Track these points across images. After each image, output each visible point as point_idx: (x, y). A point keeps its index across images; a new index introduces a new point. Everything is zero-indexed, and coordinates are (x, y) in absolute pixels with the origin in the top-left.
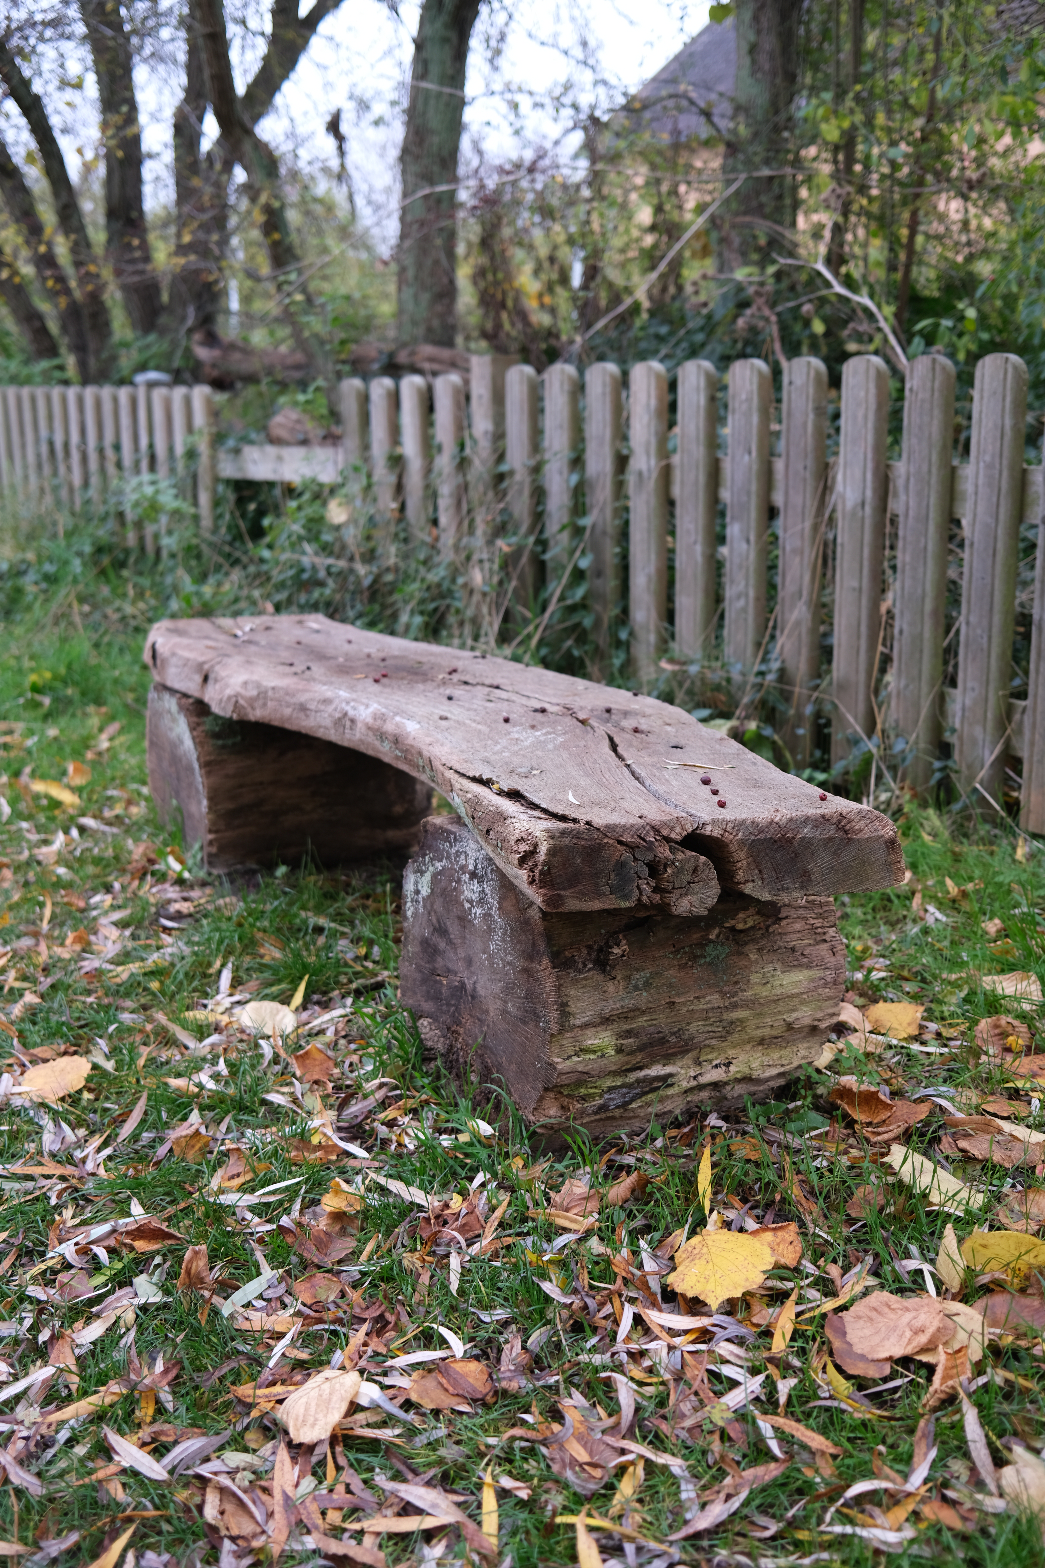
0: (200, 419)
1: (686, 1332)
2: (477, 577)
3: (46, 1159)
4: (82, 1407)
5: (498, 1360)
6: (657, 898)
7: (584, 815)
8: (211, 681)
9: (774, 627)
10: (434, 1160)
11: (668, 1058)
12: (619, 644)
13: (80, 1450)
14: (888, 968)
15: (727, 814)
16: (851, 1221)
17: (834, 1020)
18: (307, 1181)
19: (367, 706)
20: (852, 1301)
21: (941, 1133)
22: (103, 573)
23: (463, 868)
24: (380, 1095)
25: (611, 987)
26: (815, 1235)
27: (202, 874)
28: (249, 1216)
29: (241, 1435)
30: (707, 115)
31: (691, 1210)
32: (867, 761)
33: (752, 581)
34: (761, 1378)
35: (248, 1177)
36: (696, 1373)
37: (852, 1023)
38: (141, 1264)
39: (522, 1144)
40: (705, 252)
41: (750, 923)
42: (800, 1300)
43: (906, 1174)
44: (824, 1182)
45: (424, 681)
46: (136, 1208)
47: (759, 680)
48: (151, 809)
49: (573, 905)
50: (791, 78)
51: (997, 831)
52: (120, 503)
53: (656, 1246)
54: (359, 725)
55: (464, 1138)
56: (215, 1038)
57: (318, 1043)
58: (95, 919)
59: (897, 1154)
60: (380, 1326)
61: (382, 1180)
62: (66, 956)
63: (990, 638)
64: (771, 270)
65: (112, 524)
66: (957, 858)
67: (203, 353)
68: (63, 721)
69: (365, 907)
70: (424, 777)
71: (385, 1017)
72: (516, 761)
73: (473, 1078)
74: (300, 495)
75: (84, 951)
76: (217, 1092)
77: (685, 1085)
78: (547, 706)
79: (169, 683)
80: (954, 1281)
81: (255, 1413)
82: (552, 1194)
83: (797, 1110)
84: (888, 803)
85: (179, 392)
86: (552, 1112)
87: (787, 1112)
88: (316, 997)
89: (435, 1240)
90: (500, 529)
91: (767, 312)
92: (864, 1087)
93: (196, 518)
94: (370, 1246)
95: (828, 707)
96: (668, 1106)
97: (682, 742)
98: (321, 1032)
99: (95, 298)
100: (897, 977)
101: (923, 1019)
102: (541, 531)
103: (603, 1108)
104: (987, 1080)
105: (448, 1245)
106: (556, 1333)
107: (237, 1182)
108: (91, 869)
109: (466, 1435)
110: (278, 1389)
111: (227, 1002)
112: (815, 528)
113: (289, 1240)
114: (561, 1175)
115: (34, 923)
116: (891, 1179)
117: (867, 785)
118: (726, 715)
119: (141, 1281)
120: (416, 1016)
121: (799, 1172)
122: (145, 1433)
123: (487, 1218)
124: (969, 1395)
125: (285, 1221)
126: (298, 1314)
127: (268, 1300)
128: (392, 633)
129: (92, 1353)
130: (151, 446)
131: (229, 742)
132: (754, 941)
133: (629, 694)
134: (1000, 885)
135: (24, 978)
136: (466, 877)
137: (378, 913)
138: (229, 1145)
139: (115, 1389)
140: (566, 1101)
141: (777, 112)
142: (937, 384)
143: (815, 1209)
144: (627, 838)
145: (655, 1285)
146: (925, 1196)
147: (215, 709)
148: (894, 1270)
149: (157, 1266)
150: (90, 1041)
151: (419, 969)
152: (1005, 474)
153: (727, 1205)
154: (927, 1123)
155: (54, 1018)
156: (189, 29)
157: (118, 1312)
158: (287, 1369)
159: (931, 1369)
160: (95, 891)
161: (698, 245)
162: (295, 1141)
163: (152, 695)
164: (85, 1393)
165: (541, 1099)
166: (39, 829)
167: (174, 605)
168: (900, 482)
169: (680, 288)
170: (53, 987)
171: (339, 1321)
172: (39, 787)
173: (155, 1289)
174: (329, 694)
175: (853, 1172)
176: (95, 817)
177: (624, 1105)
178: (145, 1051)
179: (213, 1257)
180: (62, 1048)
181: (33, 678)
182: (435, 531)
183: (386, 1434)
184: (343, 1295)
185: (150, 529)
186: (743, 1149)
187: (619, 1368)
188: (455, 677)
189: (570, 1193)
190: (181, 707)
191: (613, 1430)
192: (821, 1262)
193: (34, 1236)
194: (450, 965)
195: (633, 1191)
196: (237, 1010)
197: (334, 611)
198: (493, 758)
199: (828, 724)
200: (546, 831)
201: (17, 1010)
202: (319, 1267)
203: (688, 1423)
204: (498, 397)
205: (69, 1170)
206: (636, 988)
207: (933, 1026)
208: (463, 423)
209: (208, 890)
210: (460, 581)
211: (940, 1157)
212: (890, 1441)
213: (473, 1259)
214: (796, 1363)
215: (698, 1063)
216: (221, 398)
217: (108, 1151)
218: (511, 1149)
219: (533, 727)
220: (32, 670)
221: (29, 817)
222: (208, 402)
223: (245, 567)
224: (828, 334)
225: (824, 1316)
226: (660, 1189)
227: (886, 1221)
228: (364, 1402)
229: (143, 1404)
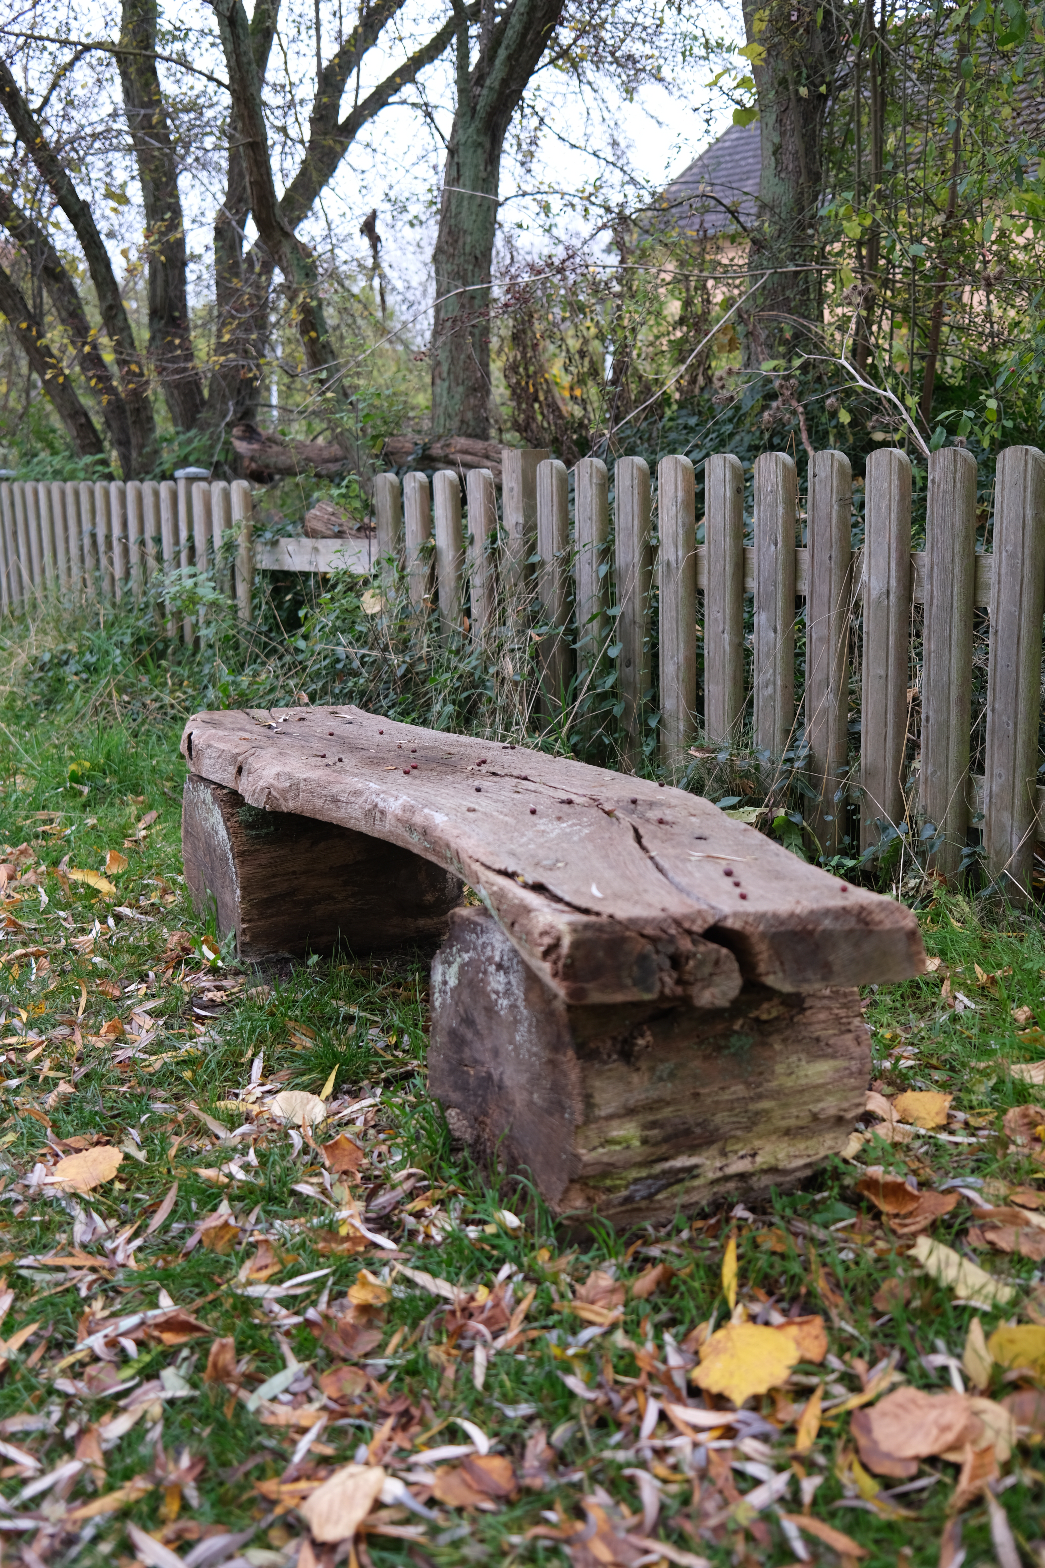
0: (238, 513)
1: (710, 1429)
2: (509, 667)
3: (77, 1250)
4: (107, 1504)
5: (522, 1456)
6: (679, 990)
7: (606, 909)
8: (244, 773)
9: (802, 714)
10: (460, 1251)
11: (693, 1149)
12: (648, 732)
13: (105, 1548)
14: (916, 1057)
15: (748, 907)
16: (877, 1315)
17: (861, 1110)
18: (334, 1273)
19: (397, 798)
20: (879, 1397)
21: (969, 1224)
22: (142, 662)
23: (490, 960)
24: (408, 1185)
25: (635, 1078)
26: (841, 1330)
27: (235, 963)
28: (276, 1308)
29: (265, 1532)
30: (733, 213)
31: (716, 1304)
32: (896, 847)
33: (779, 670)
34: (785, 1477)
35: (276, 1268)
36: (721, 1472)
37: (880, 1112)
38: (168, 1357)
39: (549, 1236)
40: (732, 346)
41: (774, 1014)
42: (826, 1396)
43: (931, 1267)
44: (851, 1274)
45: (454, 772)
46: (165, 1301)
47: (787, 767)
48: (187, 898)
49: (596, 997)
50: (815, 177)
51: (1027, 918)
52: (160, 595)
53: (682, 1340)
54: (389, 817)
55: (490, 1229)
56: (245, 1128)
57: (348, 1133)
58: (129, 1008)
59: (923, 1247)
60: (405, 1421)
61: (409, 1273)
62: (101, 1045)
63: (1016, 724)
64: (797, 363)
65: (152, 615)
66: (986, 944)
67: (241, 447)
68: (101, 810)
69: (395, 996)
70: (452, 869)
71: (413, 1107)
72: (541, 853)
73: (500, 1168)
74: (334, 587)
75: (117, 1040)
76: (247, 1183)
77: (711, 1176)
78: (573, 797)
79: (204, 775)
80: (981, 1377)
81: (279, 1510)
82: (578, 1287)
83: (824, 1201)
84: (917, 889)
85: (218, 486)
86: (578, 1204)
87: (814, 1203)
88: (346, 1087)
89: (460, 1333)
90: (532, 619)
91: (794, 403)
92: (889, 1178)
93: (234, 609)
94: (396, 1340)
95: (856, 794)
96: (694, 1197)
97: (706, 833)
98: (351, 1122)
99: (137, 395)
100: (926, 1065)
101: (952, 1108)
102: (572, 621)
103: (628, 1200)
104: (1016, 1170)
105: (474, 1338)
106: (580, 1429)
107: (265, 1274)
108: (126, 958)
109: (490, 1533)
110: (303, 1485)
111: (258, 1091)
112: (842, 616)
113: (316, 1332)
114: (587, 1267)
115: (69, 1012)
116: (917, 1272)
117: (896, 871)
118: (755, 803)
119: (169, 1374)
120: (444, 1106)
121: (824, 1265)
122: (169, 1530)
123: (512, 1311)
124: (998, 1496)
125: (311, 1314)
126: (324, 1408)
127: (294, 1394)
128: (425, 723)
129: (119, 1448)
130: (191, 538)
131: (263, 832)
132: (779, 1031)
133: (655, 784)
134: (1030, 972)
135: (59, 1067)
136: (492, 968)
137: (409, 1001)
138: (258, 1237)
139: (139, 1486)
140: (591, 1193)
141: (801, 210)
142: (958, 475)
143: (841, 1302)
144: (649, 931)
145: (679, 1380)
146: (951, 1289)
147: (249, 800)
148: (920, 1367)
149: (185, 1359)
150: (123, 1130)
151: (447, 1059)
152: (1027, 563)
153: (753, 1299)
154: (954, 1215)
155: (88, 1108)
156: (231, 138)
157: (145, 1406)
158: (312, 1465)
159: (957, 1469)
160: (130, 980)
161: (725, 340)
162: (323, 1233)
163: (188, 785)
164: (110, 1488)
165: (567, 1191)
166: (76, 917)
167: (211, 694)
168: (925, 572)
169: (709, 380)
170: (87, 1076)
171: (364, 1415)
172: (77, 876)
173: (181, 1382)
174: (360, 786)
175: (880, 1265)
176: (131, 906)
177: (650, 1197)
178: (176, 1141)
179: (240, 1349)
180: (95, 1138)
181: (73, 767)
182: (467, 621)
183: (411, 1532)
184: (369, 1388)
185: (189, 621)
186: (769, 1241)
187: (643, 1465)
188: (484, 768)
189: (596, 1286)
190: (215, 798)
191: (636, 1529)
192: (847, 1356)
193: (63, 1328)
194: (478, 1056)
195: (658, 1283)
196: (268, 1100)
197: (367, 702)
198: (519, 850)
199: (857, 810)
200: (570, 924)
201: (51, 1099)
202: (345, 1360)
203: (713, 1522)
204: (529, 490)
205: (100, 1261)
206: (661, 1079)
207: (961, 1115)
208: (495, 515)
209: (241, 979)
210: (492, 670)
211: (967, 1250)
212: (917, 1542)
213: (499, 1353)
214: (821, 1460)
215: (724, 1154)
216: (260, 491)
217: (138, 1242)
218: (537, 1241)
219: (559, 819)
220: (72, 759)
221: (67, 906)
222: (247, 495)
223: (280, 658)
224: (853, 424)
225: (849, 1413)
226: (685, 1282)
227: (912, 1315)
228: (387, 1499)
229: (168, 1500)
